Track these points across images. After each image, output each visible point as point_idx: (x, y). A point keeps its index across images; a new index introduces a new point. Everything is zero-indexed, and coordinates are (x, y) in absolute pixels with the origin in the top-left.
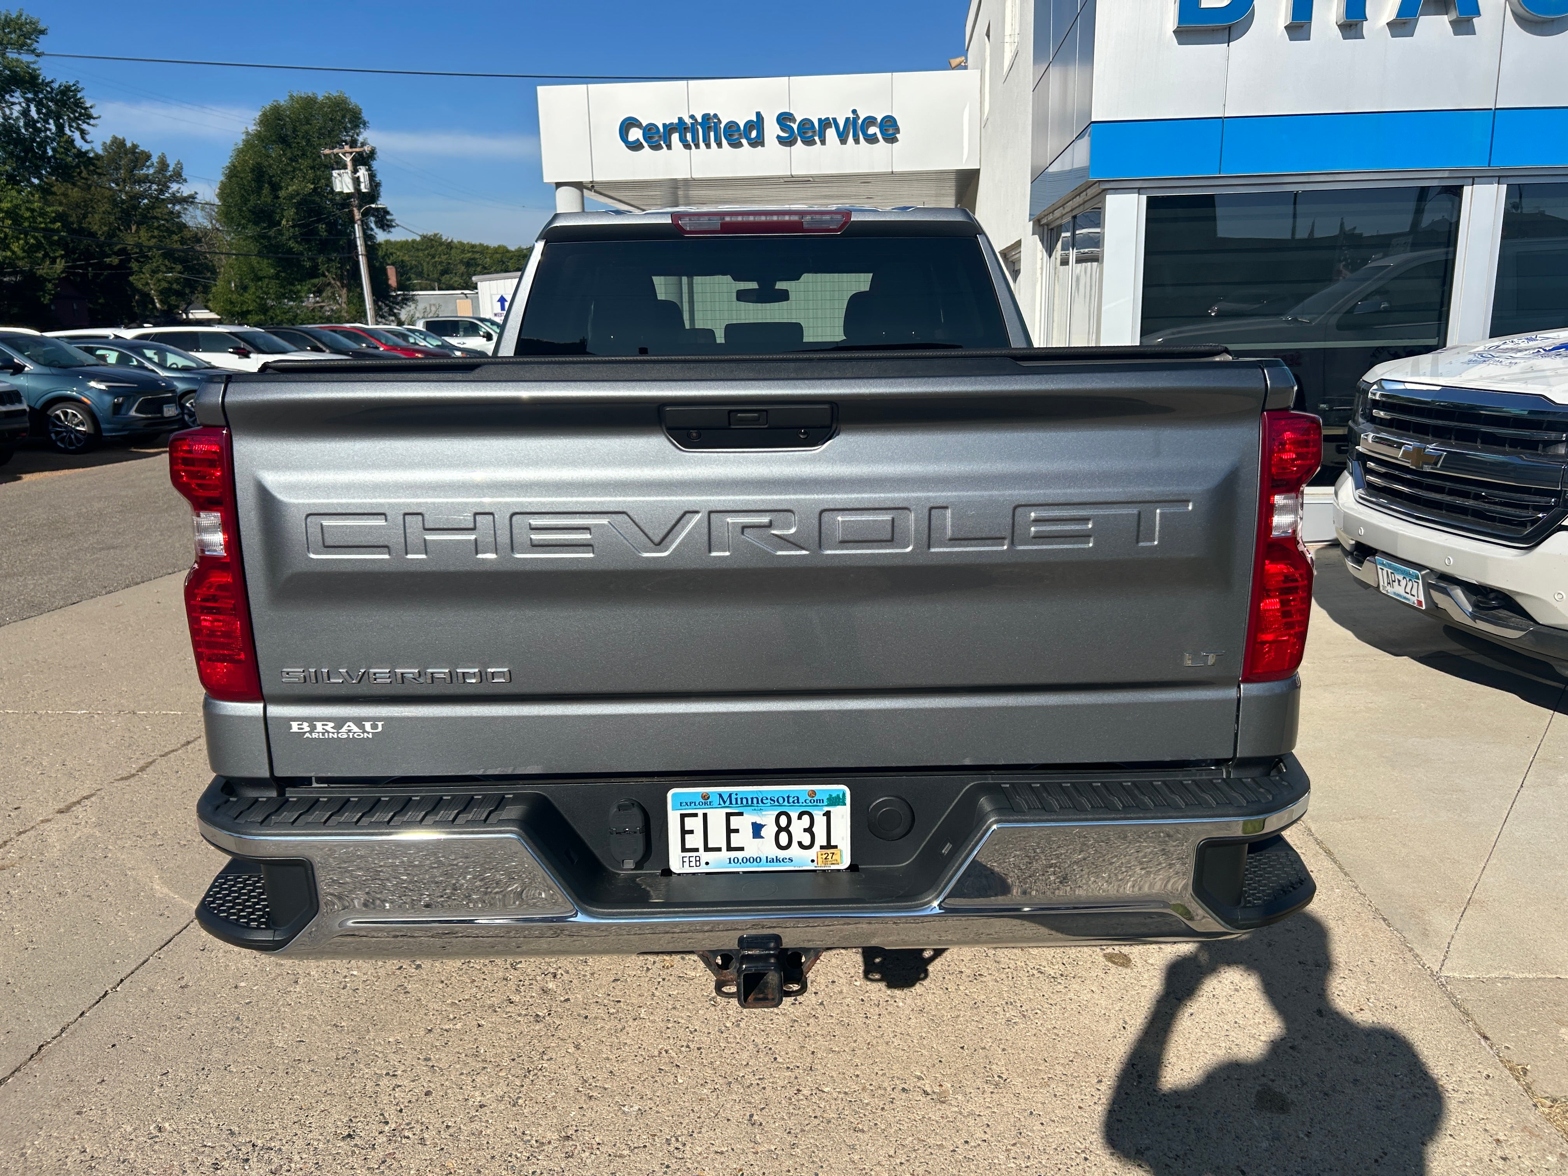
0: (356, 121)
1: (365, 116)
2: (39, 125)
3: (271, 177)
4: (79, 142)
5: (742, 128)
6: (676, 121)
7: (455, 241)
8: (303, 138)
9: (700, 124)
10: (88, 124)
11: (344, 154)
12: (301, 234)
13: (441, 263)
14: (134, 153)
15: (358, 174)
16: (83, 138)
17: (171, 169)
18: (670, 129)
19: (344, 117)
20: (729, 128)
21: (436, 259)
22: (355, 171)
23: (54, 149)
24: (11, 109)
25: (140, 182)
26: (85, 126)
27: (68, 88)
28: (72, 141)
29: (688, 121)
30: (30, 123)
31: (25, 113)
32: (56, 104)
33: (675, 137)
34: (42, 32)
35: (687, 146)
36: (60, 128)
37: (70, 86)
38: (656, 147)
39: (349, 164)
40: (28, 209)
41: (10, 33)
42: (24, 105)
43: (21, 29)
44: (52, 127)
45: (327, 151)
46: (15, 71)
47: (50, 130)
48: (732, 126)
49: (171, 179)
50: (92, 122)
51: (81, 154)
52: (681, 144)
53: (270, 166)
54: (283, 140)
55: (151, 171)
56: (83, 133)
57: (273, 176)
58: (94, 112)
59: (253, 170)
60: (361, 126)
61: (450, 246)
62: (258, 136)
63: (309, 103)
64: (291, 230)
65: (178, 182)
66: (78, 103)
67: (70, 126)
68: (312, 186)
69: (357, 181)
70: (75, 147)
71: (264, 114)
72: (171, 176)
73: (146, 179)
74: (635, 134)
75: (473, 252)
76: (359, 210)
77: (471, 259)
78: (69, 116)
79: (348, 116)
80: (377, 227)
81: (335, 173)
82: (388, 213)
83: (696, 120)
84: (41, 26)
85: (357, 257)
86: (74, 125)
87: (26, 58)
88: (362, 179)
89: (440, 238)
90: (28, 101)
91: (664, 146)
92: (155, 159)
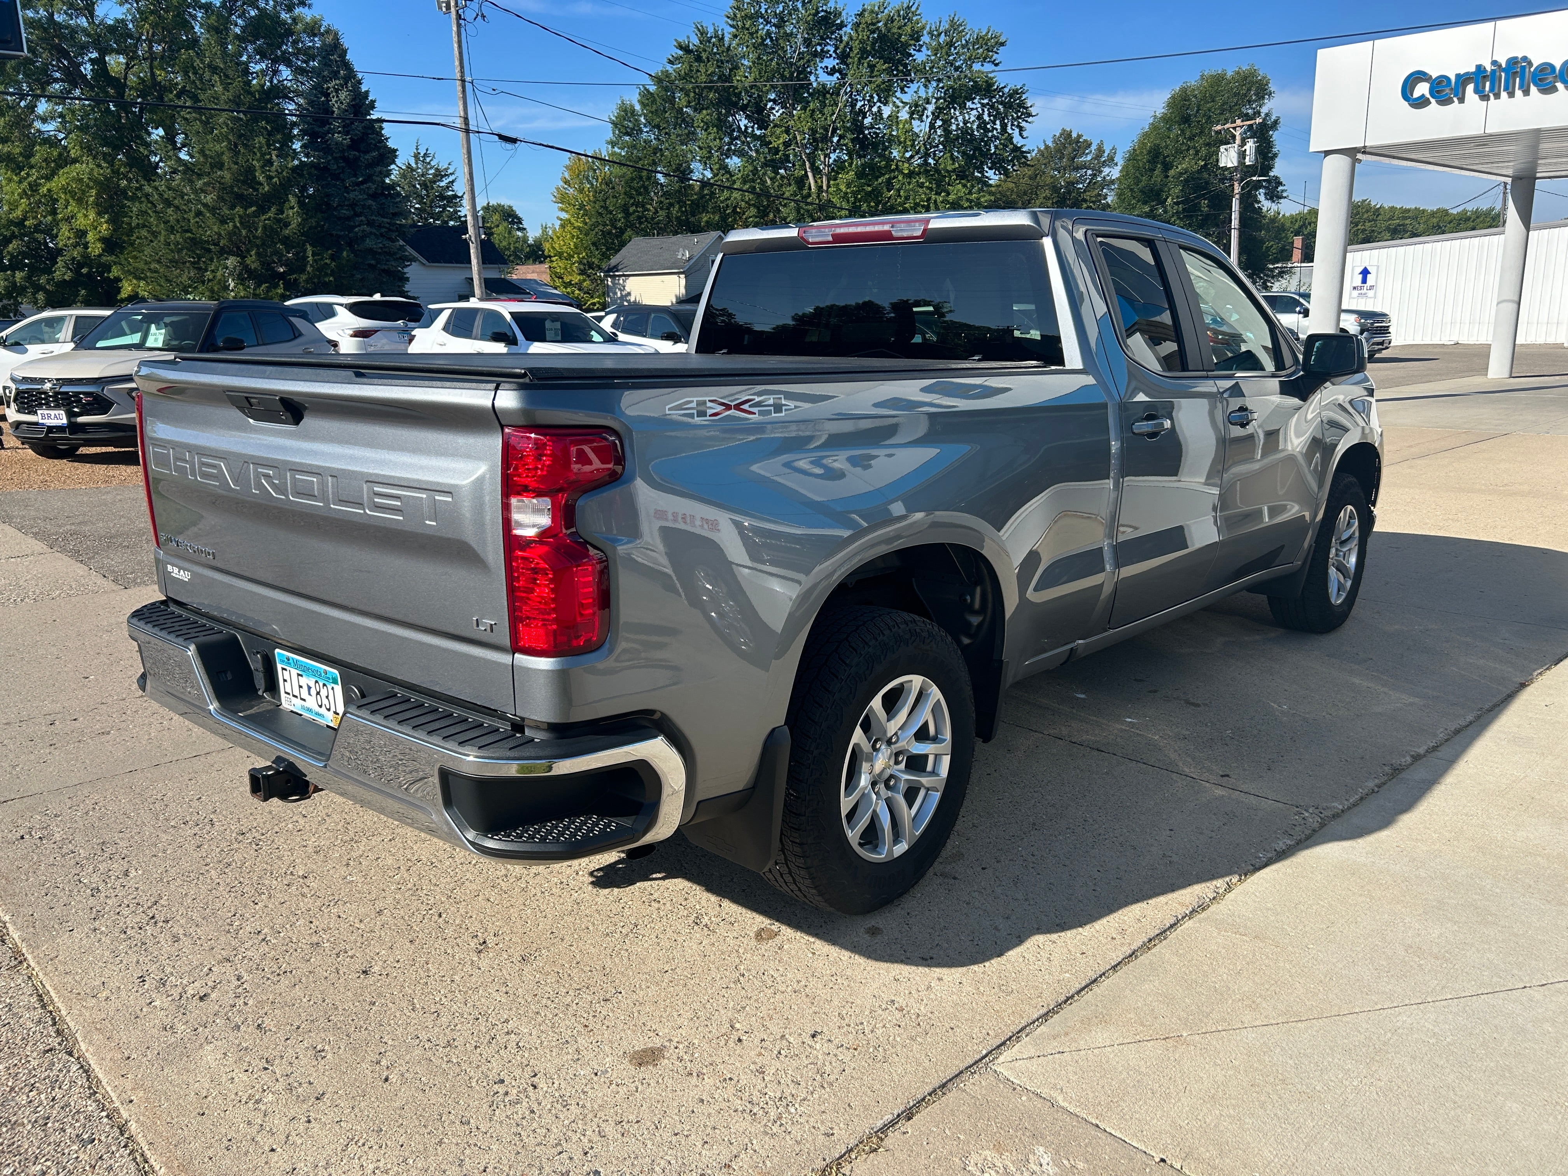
0: (1262, 91)
1: (1272, 87)
2: (988, 126)
3: (1165, 157)
4: (1017, 140)
5: (1557, 71)
6: (1473, 69)
7: (1386, 206)
8: (1204, 115)
9: (1504, 70)
10: (1027, 121)
11: (1234, 128)
12: (1184, 209)
13: (1364, 231)
14: (1077, 141)
15: (1245, 147)
16: (1021, 135)
17: (1106, 154)
18: (1464, 79)
19: (1249, 90)
20: (1541, 71)
21: (1359, 227)
22: (1243, 143)
23: (996, 147)
24: (969, 114)
25: (1077, 169)
26: (1023, 124)
27: (1016, 92)
28: (1010, 138)
29: (1489, 68)
30: (983, 125)
31: (979, 117)
32: (1004, 107)
33: (1470, 88)
34: (1002, 44)
35: (1485, 98)
36: (1004, 127)
37: (1017, 90)
38: (1445, 102)
39: (1238, 138)
40: (968, 200)
41: (978, 48)
42: (980, 110)
43: (986, 44)
44: (998, 126)
45: (1219, 127)
46: (976, 82)
47: (997, 129)
48: (1546, 68)
49: (1104, 164)
50: (1030, 119)
51: (1017, 149)
52: (1477, 96)
53: (1167, 147)
54: (1186, 120)
55: (1089, 158)
56: (1021, 129)
57: (1168, 156)
58: (1033, 111)
59: (1149, 152)
60: (1267, 97)
61: (1377, 212)
62: (1165, 119)
63: (1218, 80)
64: (1176, 207)
65: (1110, 167)
66: (1022, 105)
67: (1012, 125)
68: (1203, 163)
69: (1242, 155)
70: (1012, 143)
71: (1173, 97)
72: (1104, 161)
73: (1084, 166)
74: (1422, 89)
75: (1405, 218)
76: (1239, 184)
77: (1400, 225)
78: (1012, 116)
79: (1253, 89)
80: (1267, 199)
81: (1222, 148)
82: (1281, 184)
83: (1500, 66)
84: (1002, 40)
85: (1230, 231)
86: (1016, 123)
87: (988, 67)
88: (1248, 153)
89: (1369, 204)
90: (983, 105)
91: (1455, 99)
92: (1094, 147)
